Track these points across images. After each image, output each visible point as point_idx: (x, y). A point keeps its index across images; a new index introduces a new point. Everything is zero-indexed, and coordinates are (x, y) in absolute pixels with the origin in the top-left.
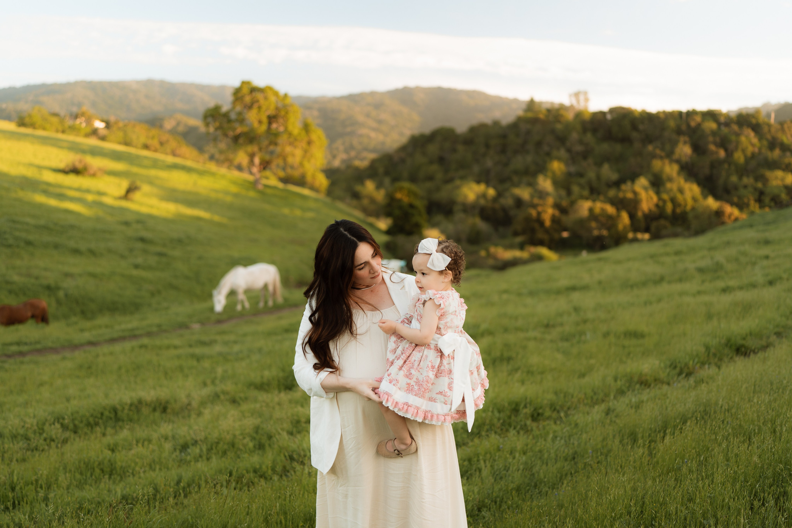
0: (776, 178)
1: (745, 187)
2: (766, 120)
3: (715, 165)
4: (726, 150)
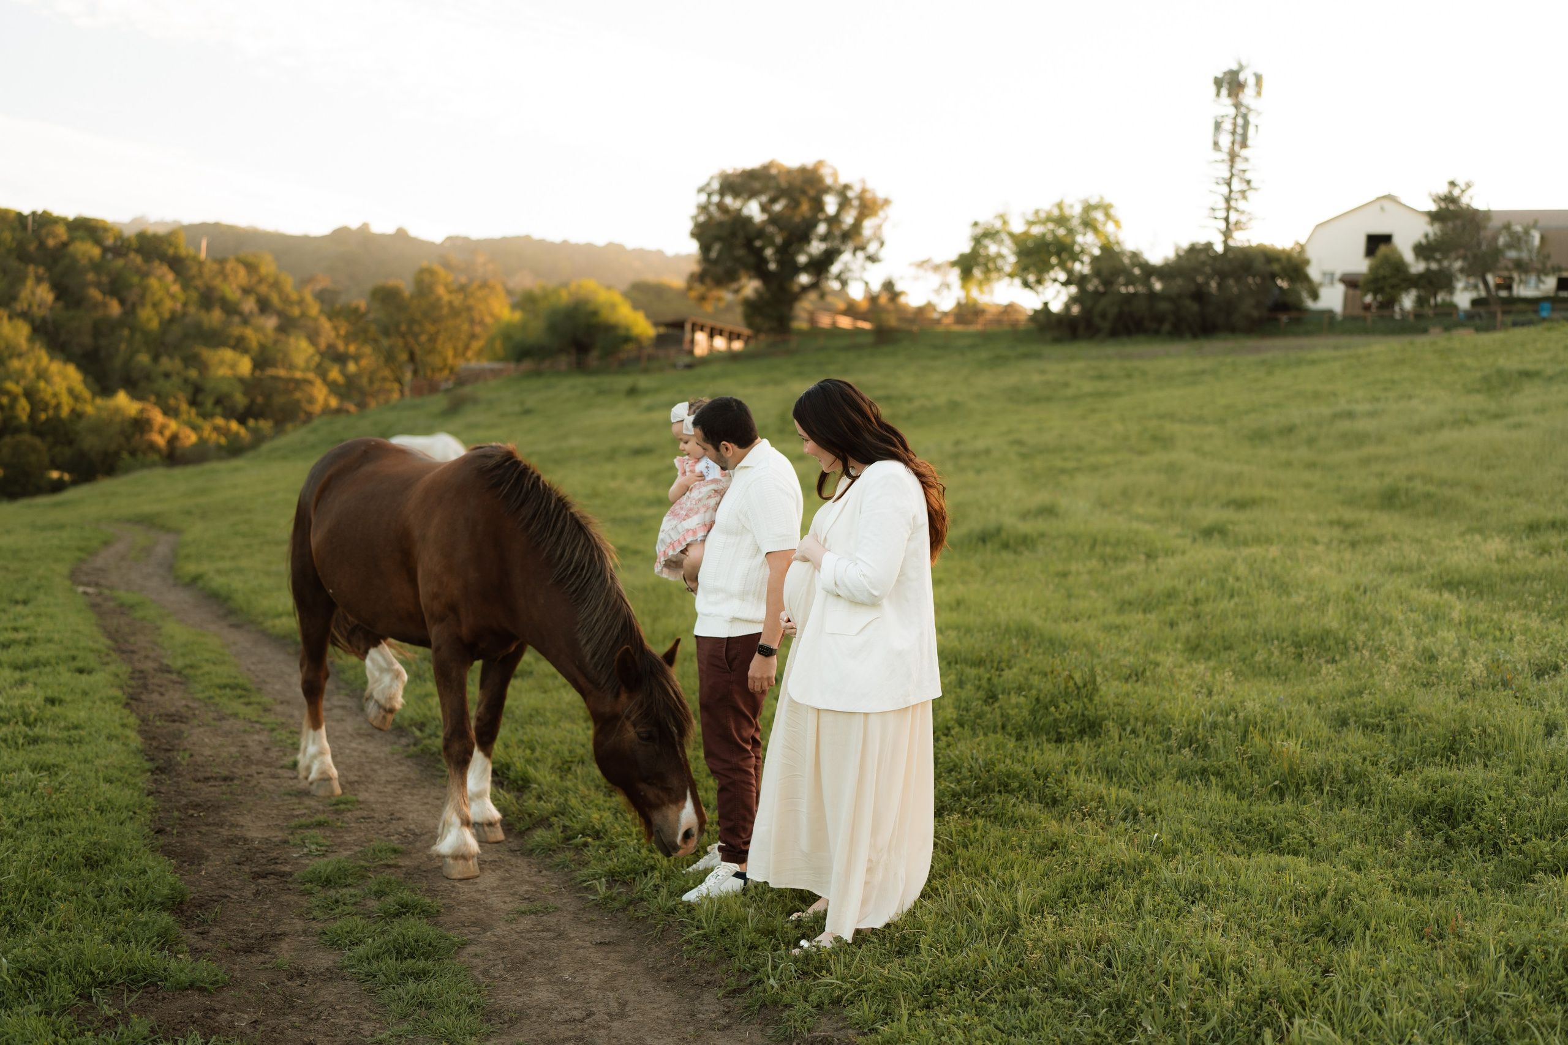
0: (222, 362)
1: (167, 375)
2: (192, 251)
3: (103, 328)
4: (122, 302)
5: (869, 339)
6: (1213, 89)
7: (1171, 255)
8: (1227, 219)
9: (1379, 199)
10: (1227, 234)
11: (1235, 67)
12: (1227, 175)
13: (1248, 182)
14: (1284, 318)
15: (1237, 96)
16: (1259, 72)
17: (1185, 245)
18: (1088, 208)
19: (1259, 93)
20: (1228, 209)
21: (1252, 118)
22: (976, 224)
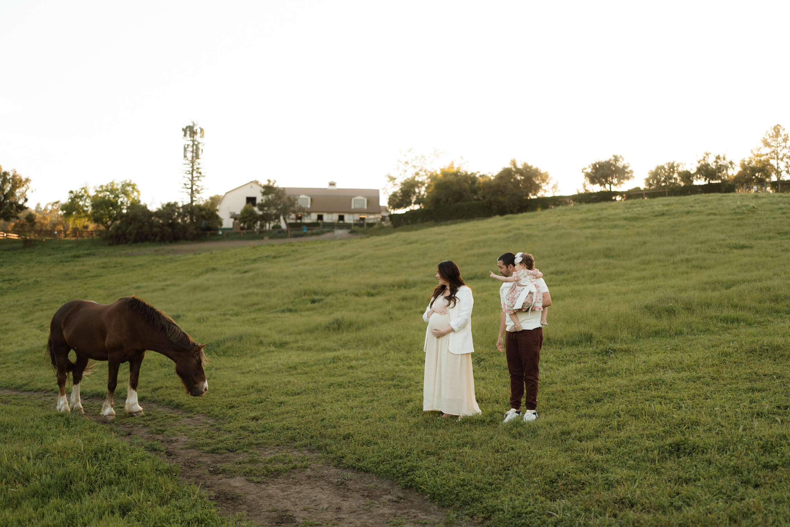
5: (21, 245)
6: (183, 133)
7: (160, 207)
8: (192, 188)
9: (252, 182)
10: (192, 194)
11: (191, 125)
12: (191, 169)
13: (200, 173)
14: (209, 233)
15: (193, 137)
16: (202, 127)
17: (165, 202)
18: (125, 185)
19: (202, 136)
20: (192, 186)
21: (200, 146)
22: (71, 192)
